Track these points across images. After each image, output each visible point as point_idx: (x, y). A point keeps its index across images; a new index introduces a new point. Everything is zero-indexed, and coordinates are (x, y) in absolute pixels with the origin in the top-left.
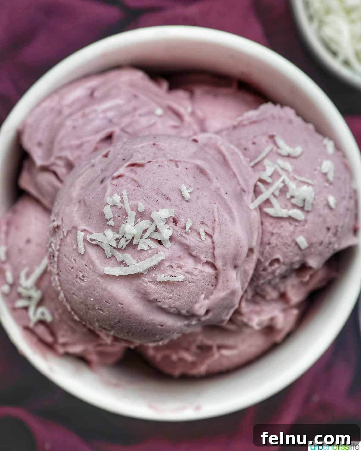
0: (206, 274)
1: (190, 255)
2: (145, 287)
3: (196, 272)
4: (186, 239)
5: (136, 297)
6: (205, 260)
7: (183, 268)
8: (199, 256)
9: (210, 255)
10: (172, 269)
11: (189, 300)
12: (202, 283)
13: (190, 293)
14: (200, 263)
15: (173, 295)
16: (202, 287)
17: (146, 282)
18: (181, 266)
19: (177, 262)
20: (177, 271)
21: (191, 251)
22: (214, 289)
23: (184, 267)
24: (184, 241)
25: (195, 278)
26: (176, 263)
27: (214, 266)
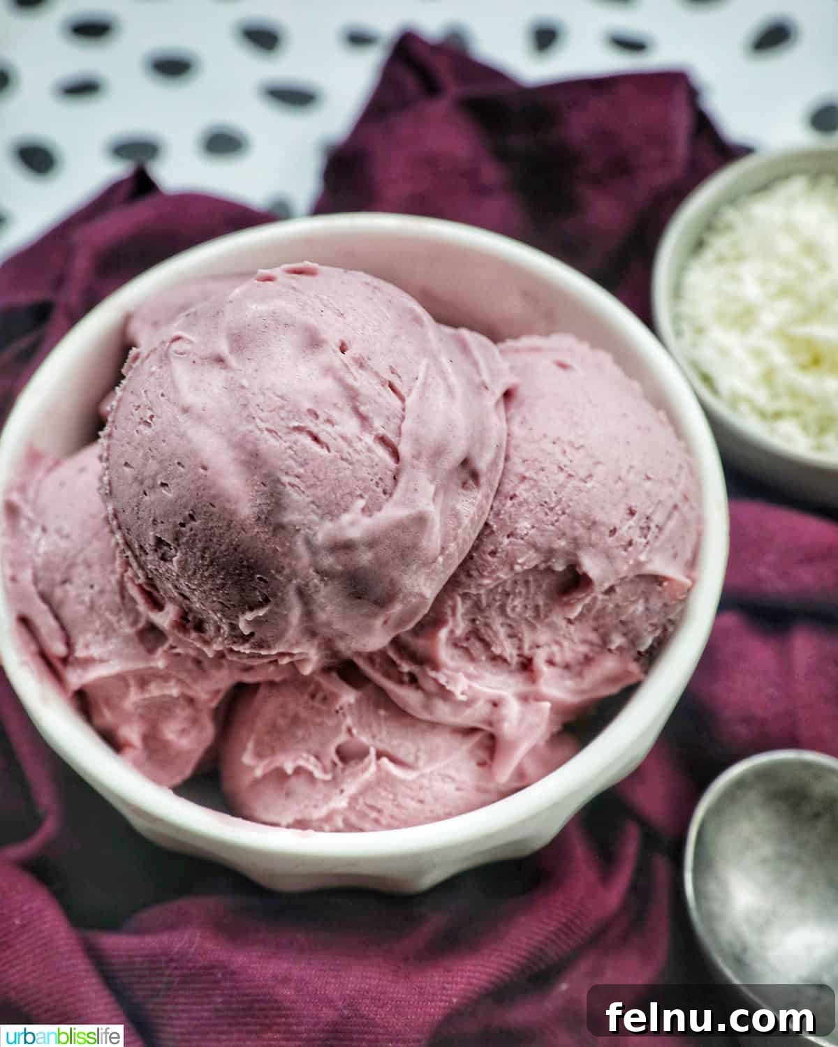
0: (377, 460)
1: (356, 411)
2: (257, 439)
3: (359, 446)
4: (355, 379)
5: (236, 459)
6: (381, 432)
7: (336, 426)
8: (372, 418)
9: (393, 427)
10: (315, 421)
11: (334, 496)
12: (363, 473)
13: (339, 482)
14: (370, 433)
15: (305, 471)
16: (364, 480)
17: (261, 430)
18: (334, 421)
19: (326, 410)
20: (322, 427)
21: (358, 404)
22: (387, 500)
23: (337, 424)
24: (350, 381)
25: (356, 457)
26: (325, 412)
27: (395, 455)
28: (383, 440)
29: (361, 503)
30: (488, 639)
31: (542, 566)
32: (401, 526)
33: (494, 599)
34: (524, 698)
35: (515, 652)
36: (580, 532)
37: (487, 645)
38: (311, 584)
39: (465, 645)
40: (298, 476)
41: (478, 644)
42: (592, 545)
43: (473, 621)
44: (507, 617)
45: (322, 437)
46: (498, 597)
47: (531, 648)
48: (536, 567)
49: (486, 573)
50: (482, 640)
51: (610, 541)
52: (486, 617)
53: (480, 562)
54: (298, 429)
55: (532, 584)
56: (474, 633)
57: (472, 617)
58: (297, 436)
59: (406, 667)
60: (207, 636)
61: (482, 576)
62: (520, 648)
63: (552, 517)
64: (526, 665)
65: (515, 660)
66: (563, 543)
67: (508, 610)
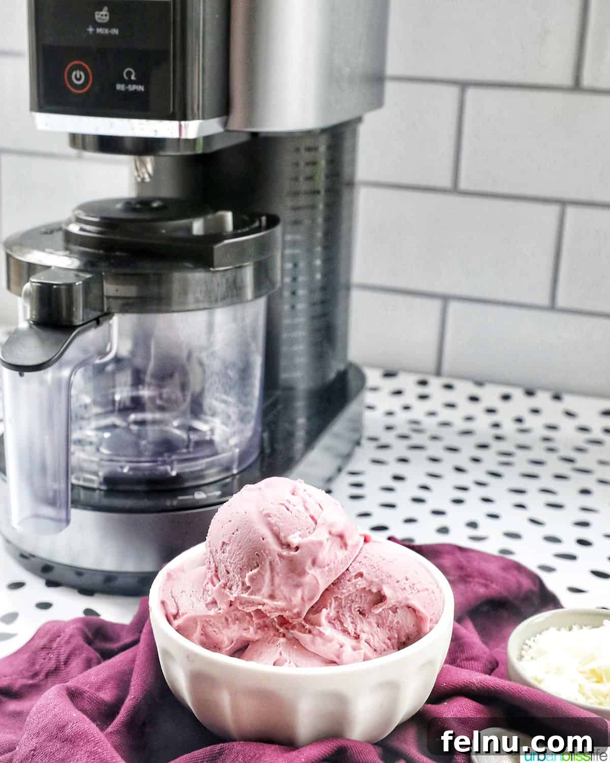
0: (308, 522)
3: (302, 515)
6: (312, 514)
8: (310, 510)
9: (317, 515)
10: (288, 504)
11: (291, 527)
12: (303, 524)
13: (293, 523)
14: (308, 514)
15: (282, 517)
16: (302, 526)
19: (294, 503)
20: (291, 506)
21: (306, 505)
22: (310, 535)
23: (297, 507)
25: (301, 518)
27: (316, 523)
28: (312, 518)
29: (299, 533)
30: (342, 620)
31: (367, 589)
32: (313, 543)
33: (347, 603)
34: (354, 649)
35: (353, 630)
36: (384, 577)
37: (342, 624)
38: (275, 560)
39: (333, 622)
40: (279, 518)
41: (338, 623)
42: (388, 583)
43: (338, 612)
44: (352, 613)
45: (290, 509)
46: (349, 602)
47: (360, 631)
48: (365, 588)
49: (345, 588)
50: (340, 621)
51: (396, 585)
52: (343, 611)
53: (343, 583)
54: (282, 504)
55: (363, 597)
56: (338, 618)
57: (338, 610)
58: (281, 506)
59: (308, 626)
60: (232, 592)
61: (343, 589)
62: (355, 629)
63: (374, 570)
64: (357, 637)
65: (352, 634)
66: (377, 580)
67: (353, 609)
